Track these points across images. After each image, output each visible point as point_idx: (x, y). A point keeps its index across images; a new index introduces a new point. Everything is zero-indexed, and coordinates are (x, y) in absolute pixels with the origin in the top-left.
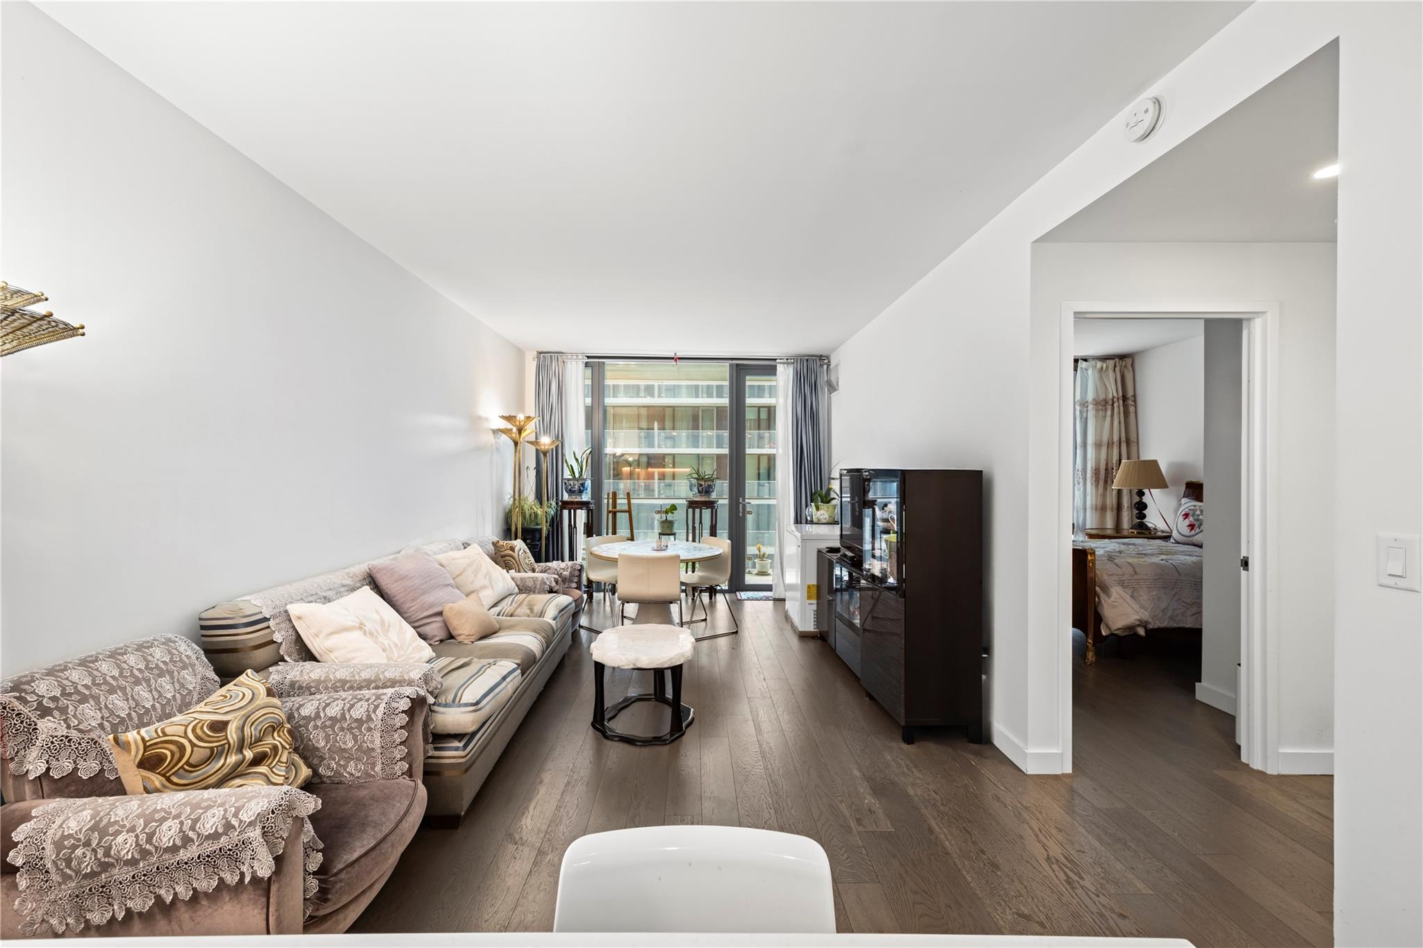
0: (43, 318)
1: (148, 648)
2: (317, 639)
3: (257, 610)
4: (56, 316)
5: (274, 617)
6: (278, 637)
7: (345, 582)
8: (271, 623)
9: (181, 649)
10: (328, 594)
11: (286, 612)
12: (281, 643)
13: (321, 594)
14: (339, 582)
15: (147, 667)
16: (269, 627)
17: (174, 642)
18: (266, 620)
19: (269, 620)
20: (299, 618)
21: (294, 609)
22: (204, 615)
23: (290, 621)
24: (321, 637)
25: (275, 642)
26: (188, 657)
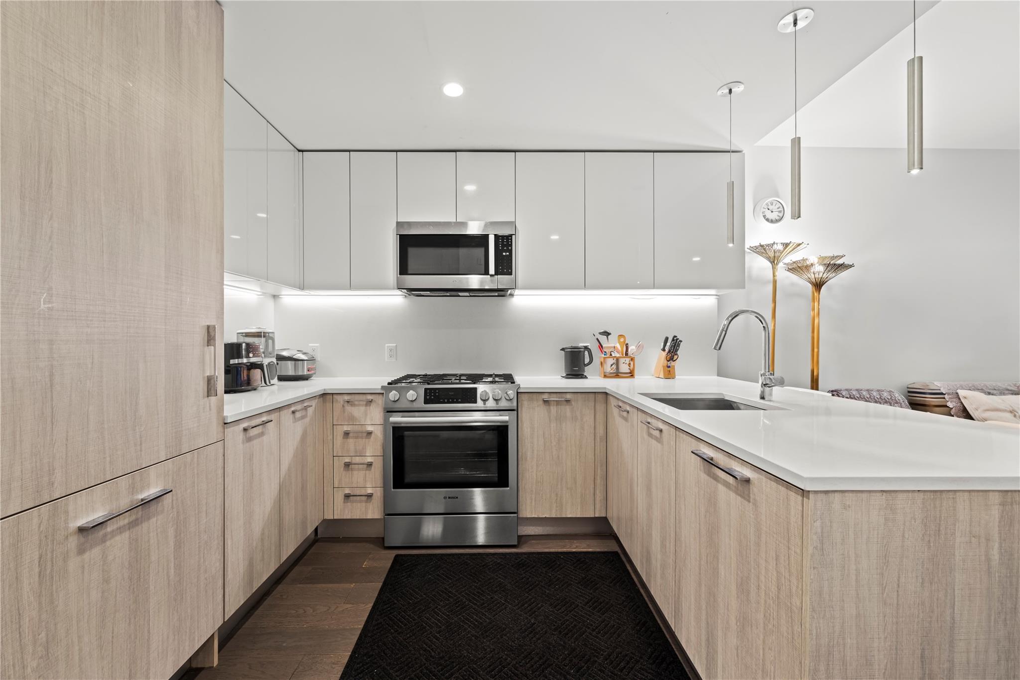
0: (842, 265)
1: (882, 391)
2: (977, 412)
3: (939, 388)
4: (845, 263)
5: (949, 394)
6: (950, 404)
7: (1009, 388)
8: (946, 396)
9: (896, 396)
10: (992, 391)
11: (957, 393)
12: (952, 408)
13: (986, 390)
14: (1004, 387)
15: (880, 398)
16: (944, 398)
17: (893, 392)
18: (942, 394)
19: (945, 394)
20: (965, 398)
21: (962, 393)
22: (910, 386)
23: (959, 399)
24: (979, 411)
25: (948, 407)
26: (899, 399)
